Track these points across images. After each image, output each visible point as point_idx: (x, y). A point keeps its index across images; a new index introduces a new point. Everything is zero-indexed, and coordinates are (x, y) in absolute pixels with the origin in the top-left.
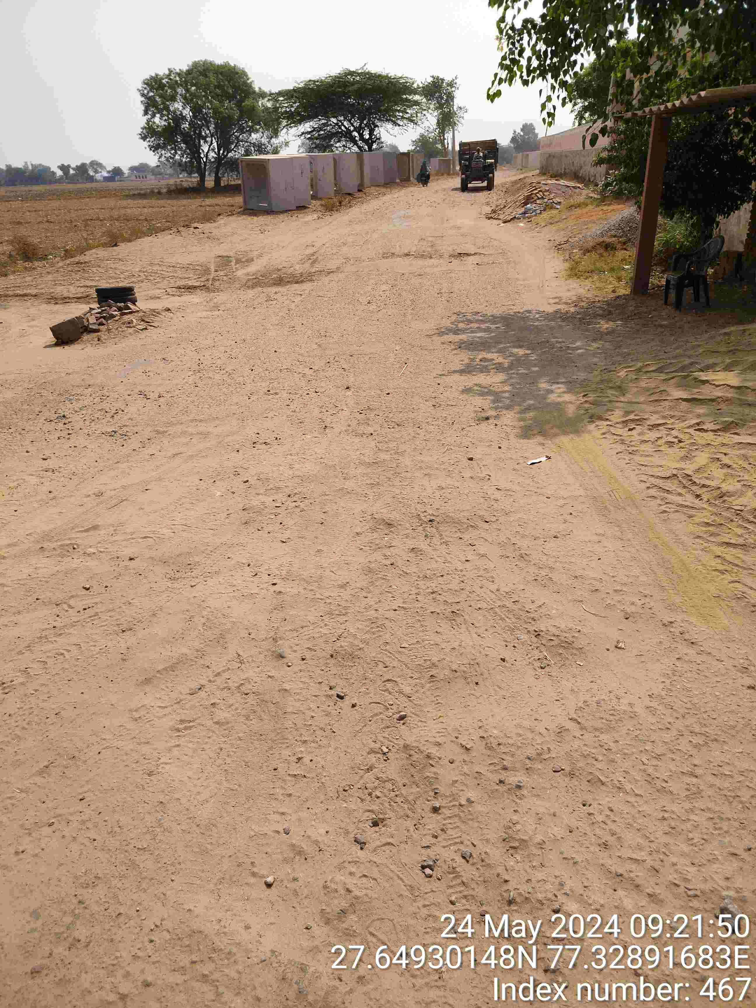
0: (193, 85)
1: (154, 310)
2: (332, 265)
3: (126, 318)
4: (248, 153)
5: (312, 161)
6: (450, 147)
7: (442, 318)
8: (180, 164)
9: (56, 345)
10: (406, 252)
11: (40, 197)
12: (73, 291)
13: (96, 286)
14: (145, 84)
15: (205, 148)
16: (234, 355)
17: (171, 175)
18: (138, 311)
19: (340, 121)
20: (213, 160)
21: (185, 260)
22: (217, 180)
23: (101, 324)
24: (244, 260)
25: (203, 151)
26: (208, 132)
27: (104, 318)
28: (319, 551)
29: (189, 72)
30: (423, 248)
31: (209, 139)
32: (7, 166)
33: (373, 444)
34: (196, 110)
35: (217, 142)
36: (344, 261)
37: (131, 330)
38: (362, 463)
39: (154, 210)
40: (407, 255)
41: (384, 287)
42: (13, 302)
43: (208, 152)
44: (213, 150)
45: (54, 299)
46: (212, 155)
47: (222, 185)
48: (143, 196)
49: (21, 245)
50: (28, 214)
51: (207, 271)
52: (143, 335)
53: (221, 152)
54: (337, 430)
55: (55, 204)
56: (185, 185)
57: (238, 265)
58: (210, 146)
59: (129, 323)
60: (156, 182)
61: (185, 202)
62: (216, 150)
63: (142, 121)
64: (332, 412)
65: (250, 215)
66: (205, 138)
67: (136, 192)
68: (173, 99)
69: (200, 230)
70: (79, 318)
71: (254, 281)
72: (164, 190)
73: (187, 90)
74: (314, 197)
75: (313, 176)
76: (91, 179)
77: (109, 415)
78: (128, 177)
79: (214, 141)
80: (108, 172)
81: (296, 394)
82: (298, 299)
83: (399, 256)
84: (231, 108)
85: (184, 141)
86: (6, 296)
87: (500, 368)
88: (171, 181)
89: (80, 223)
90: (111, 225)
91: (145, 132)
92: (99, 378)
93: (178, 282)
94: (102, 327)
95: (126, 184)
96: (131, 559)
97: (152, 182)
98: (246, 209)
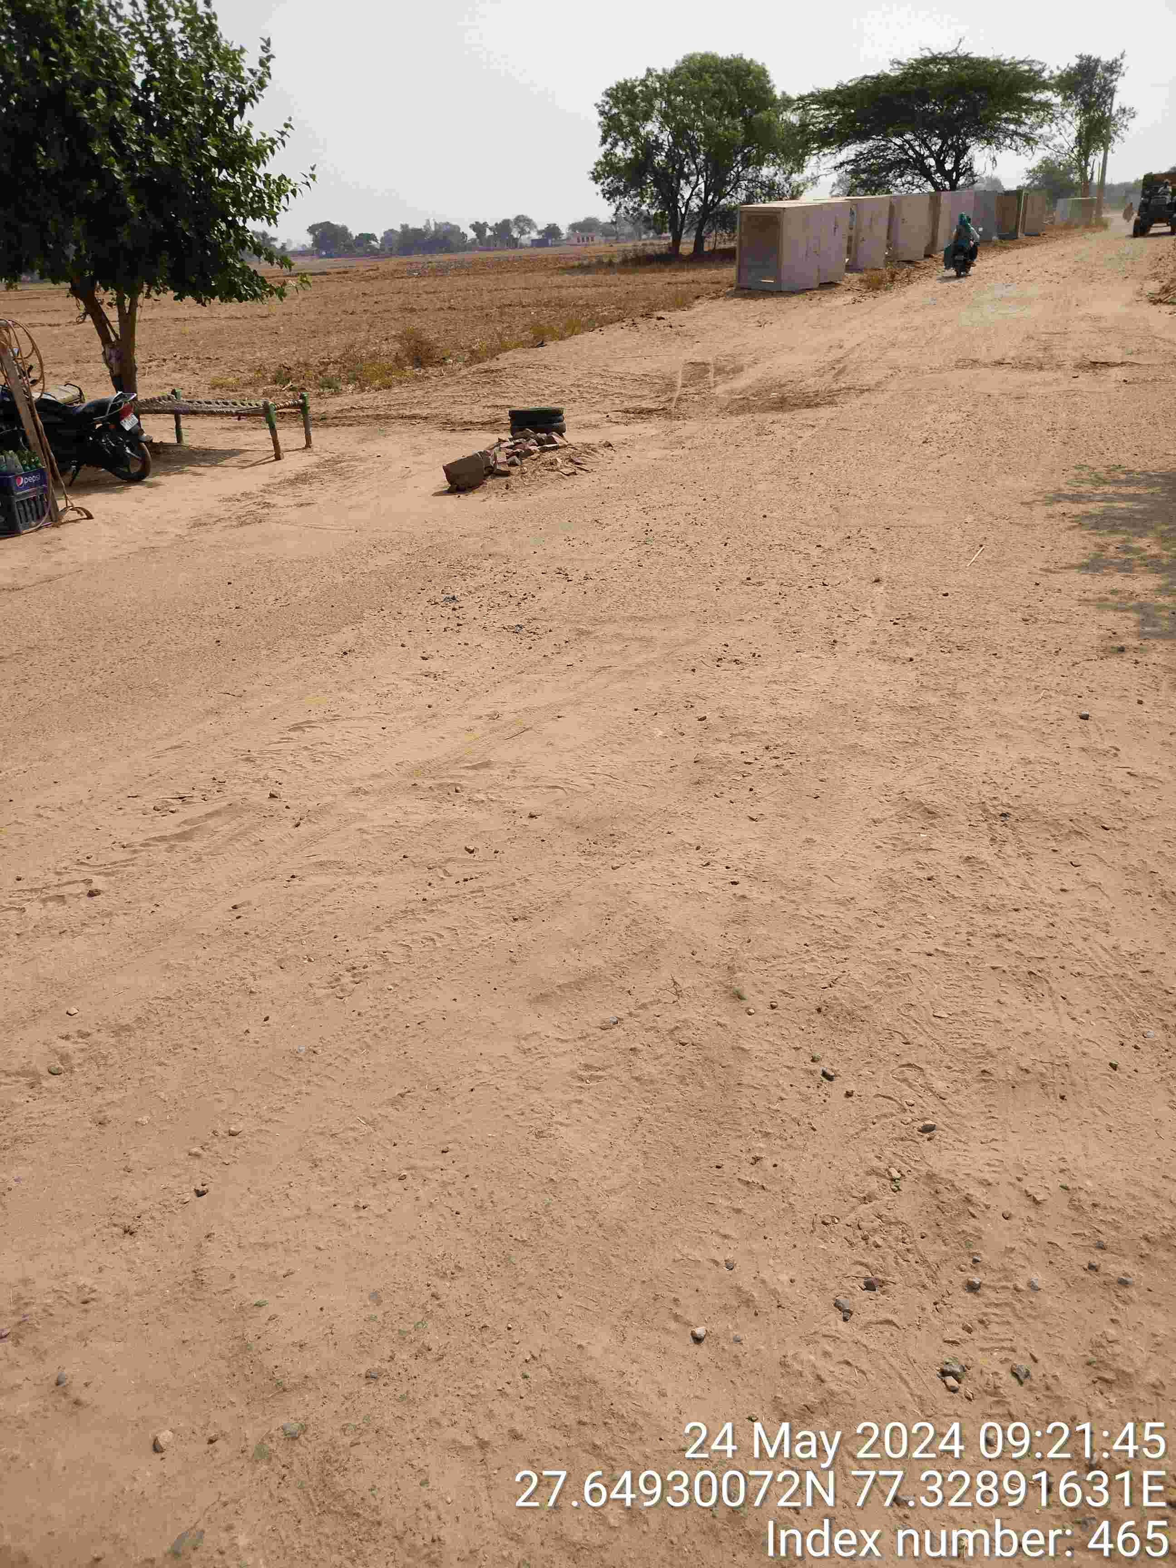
0: (679, 93)
1: (588, 446)
2: (869, 378)
3: (548, 455)
4: (750, 199)
5: (854, 210)
6: (1096, 180)
7: (1053, 471)
8: (647, 219)
9: (450, 492)
10: (998, 358)
11: (440, 271)
12: (478, 412)
13: (508, 407)
14: (608, 95)
15: (686, 192)
16: (700, 519)
17: (630, 236)
18: (565, 446)
19: (908, 142)
20: (696, 210)
21: (637, 369)
22: (699, 241)
23: (513, 464)
24: (728, 369)
25: (683, 197)
26: (693, 167)
27: (518, 454)
28: (809, 841)
29: (676, 73)
30: (1028, 353)
31: (693, 179)
32: (402, 226)
33: (912, 675)
34: (680, 133)
35: (705, 182)
36: (890, 372)
37: (553, 475)
38: (891, 707)
39: (600, 290)
40: (1000, 363)
41: (953, 417)
42: (397, 426)
43: (690, 199)
44: (698, 195)
45: (450, 425)
46: (695, 203)
47: (706, 249)
48: (585, 269)
49: (412, 342)
50: (425, 296)
51: (671, 386)
52: (570, 482)
53: (710, 198)
54: (853, 648)
55: (461, 282)
56: (649, 250)
57: (717, 378)
58: (693, 189)
59: (552, 464)
60: (607, 247)
61: (649, 277)
62: (703, 196)
63: (598, 153)
64: (847, 618)
65: (744, 297)
66: (687, 177)
67: (576, 263)
68: (647, 117)
69: (666, 322)
70: (484, 454)
71: (741, 403)
72: (617, 260)
73: (669, 103)
74: (850, 268)
75: (853, 233)
76: (514, 243)
77: (514, 601)
78: (568, 239)
79: (701, 180)
80: (539, 232)
81: (791, 585)
82: (808, 433)
83: (986, 366)
84: (735, 129)
85: (656, 183)
86: (388, 417)
87: (1154, 565)
88: (629, 245)
89: (494, 311)
90: (537, 313)
91: (599, 168)
92: (505, 545)
93: (626, 403)
94: (513, 469)
95: (565, 249)
96: (532, 816)
97: (599, 247)
98: (739, 289)
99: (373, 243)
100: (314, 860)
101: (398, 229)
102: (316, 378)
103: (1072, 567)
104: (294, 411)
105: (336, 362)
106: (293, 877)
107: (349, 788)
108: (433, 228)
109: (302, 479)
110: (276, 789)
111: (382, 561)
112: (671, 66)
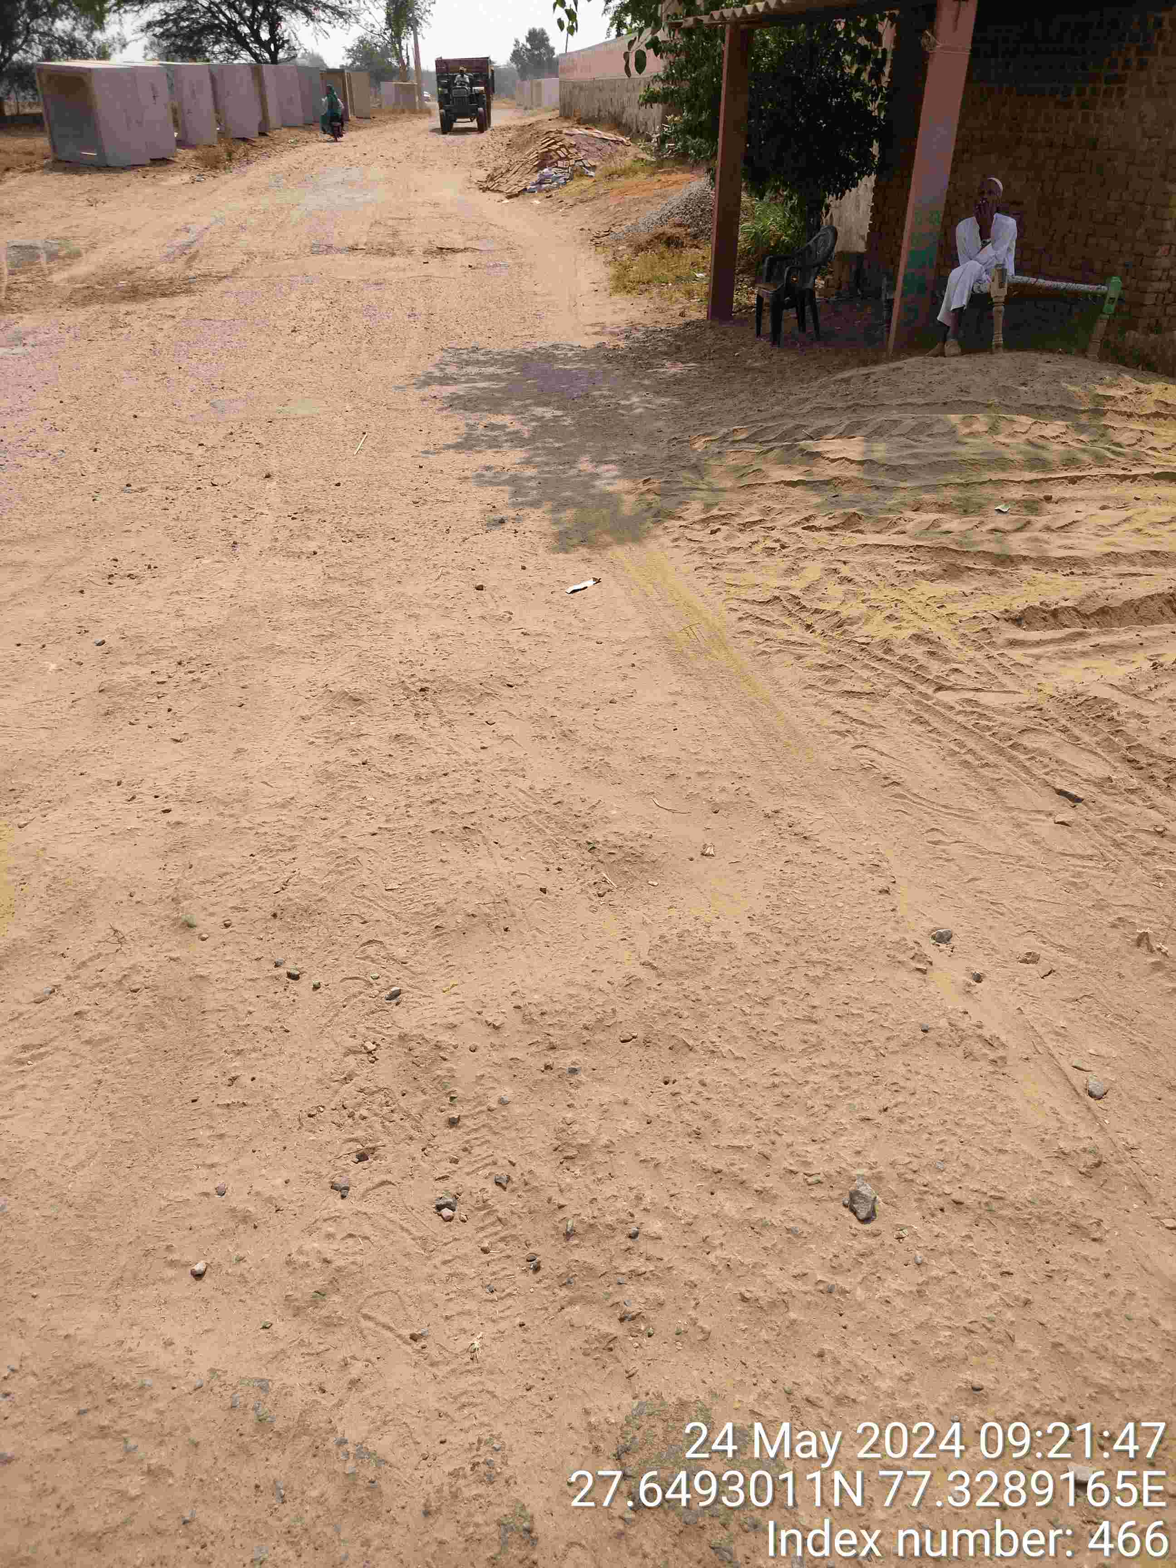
2: (226, 267)
4: (49, 55)
5: (172, 75)
6: (412, 65)
7: (419, 357)
10: (350, 242)
16: (59, 425)
24: (62, 254)
28: (239, 751)
30: (380, 238)
33: (319, 568)
36: (246, 258)
38: (303, 602)
40: (353, 249)
41: (316, 304)
54: (257, 548)
57: (52, 264)
64: (243, 517)
65: (65, 171)
71: (86, 292)
74: (181, 143)
75: (176, 104)
81: (177, 489)
82: (168, 324)
83: (339, 251)
87: (516, 440)
98: (57, 161)
103: (449, 447)
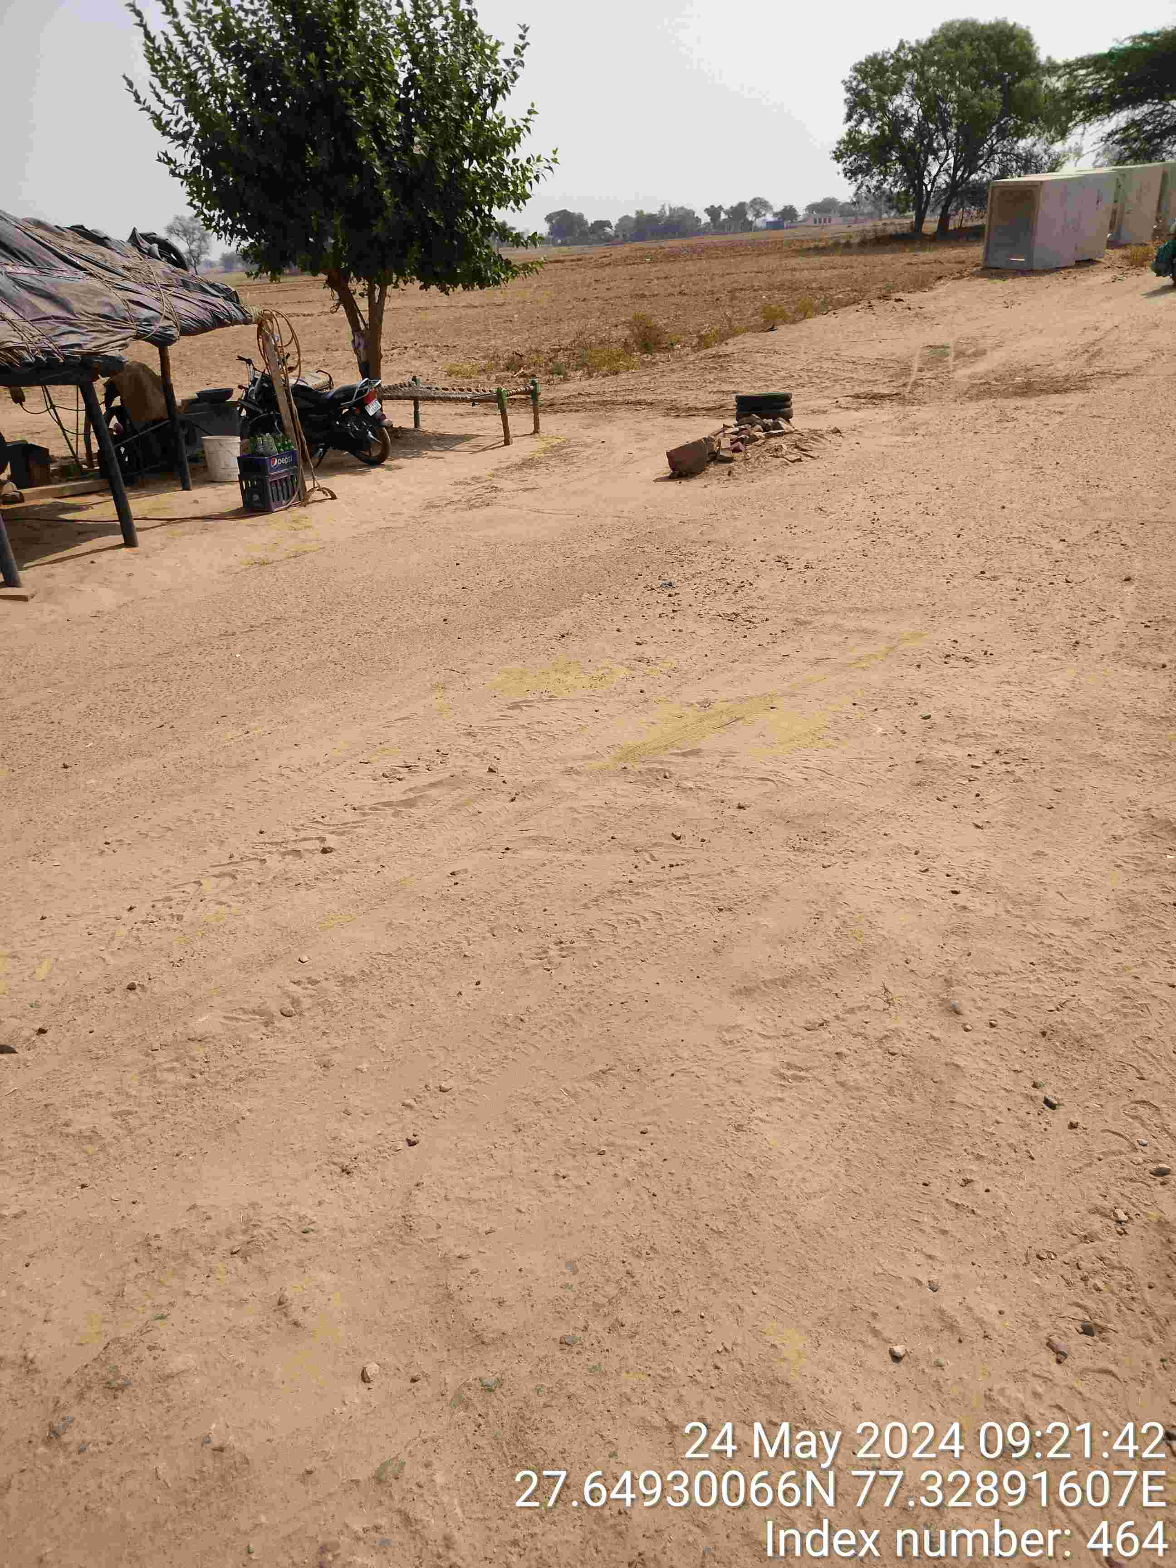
0: (932, 63)
1: (815, 431)
2: (1124, 363)
3: (773, 442)
4: (1005, 172)
5: (1120, 181)
8: (890, 199)
9: (671, 478)
11: (673, 256)
12: (705, 398)
13: (734, 392)
14: (856, 70)
15: (934, 168)
16: (932, 508)
17: (870, 216)
18: (791, 432)
20: (944, 186)
21: (871, 353)
22: (944, 219)
23: (737, 450)
24: (970, 352)
25: (929, 173)
26: (943, 142)
27: (742, 440)
28: (1040, 854)
29: (931, 43)
31: (942, 154)
32: (637, 212)
33: (1164, 684)
34: (931, 106)
35: (955, 158)
36: (1151, 355)
37: (778, 461)
39: (836, 272)
42: (622, 413)
43: (937, 174)
44: (946, 171)
45: (675, 410)
46: (943, 180)
47: (951, 227)
48: (819, 251)
49: (641, 328)
50: (656, 281)
51: (906, 370)
52: (796, 467)
53: (959, 173)
54: (1097, 651)
55: (691, 267)
56: (891, 230)
57: (957, 362)
58: (942, 165)
59: (777, 450)
60: (844, 228)
61: (887, 258)
62: (951, 172)
63: (841, 130)
64: (1091, 618)
65: (990, 277)
66: (935, 153)
67: (812, 245)
68: (896, 90)
69: (905, 304)
70: (708, 440)
71: (982, 388)
72: (856, 240)
73: (922, 74)
74: (1111, 244)
75: (1118, 206)
76: (748, 226)
77: (730, 589)
78: (804, 221)
79: (951, 155)
80: (776, 215)
81: (1029, 581)
82: (1055, 420)
84: (991, 98)
85: (901, 160)
86: (613, 403)
88: (869, 225)
89: (724, 297)
90: (769, 297)
91: (842, 147)
92: (724, 532)
93: (857, 388)
94: (736, 455)
95: (799, 232)
96: (740, 807)
97: (838, 228)
98: (986, 268)
99: (608, 229)
100: (528, 834)
101: (633, 215)
102: (547, 365)
104: (523, 397)
105: (566, 350)
106: (507, 849)
107: (561, 767)
108: (668, 213)
109: (528, 463)
110: (494, 764)
111: (603, 547)
112: (925, 35)
